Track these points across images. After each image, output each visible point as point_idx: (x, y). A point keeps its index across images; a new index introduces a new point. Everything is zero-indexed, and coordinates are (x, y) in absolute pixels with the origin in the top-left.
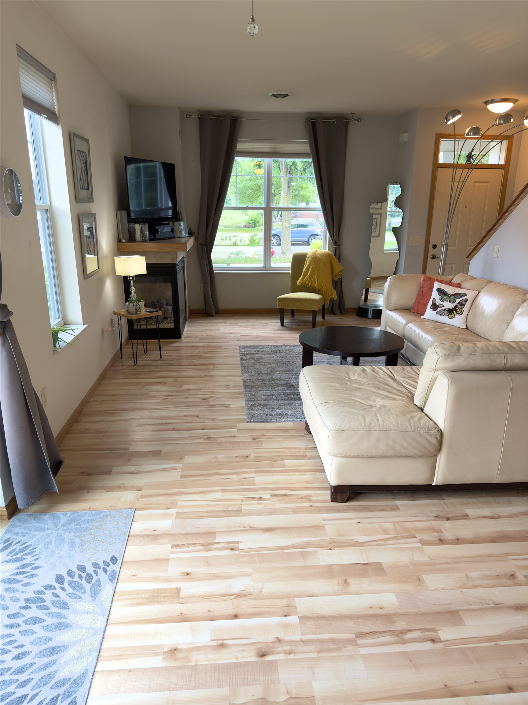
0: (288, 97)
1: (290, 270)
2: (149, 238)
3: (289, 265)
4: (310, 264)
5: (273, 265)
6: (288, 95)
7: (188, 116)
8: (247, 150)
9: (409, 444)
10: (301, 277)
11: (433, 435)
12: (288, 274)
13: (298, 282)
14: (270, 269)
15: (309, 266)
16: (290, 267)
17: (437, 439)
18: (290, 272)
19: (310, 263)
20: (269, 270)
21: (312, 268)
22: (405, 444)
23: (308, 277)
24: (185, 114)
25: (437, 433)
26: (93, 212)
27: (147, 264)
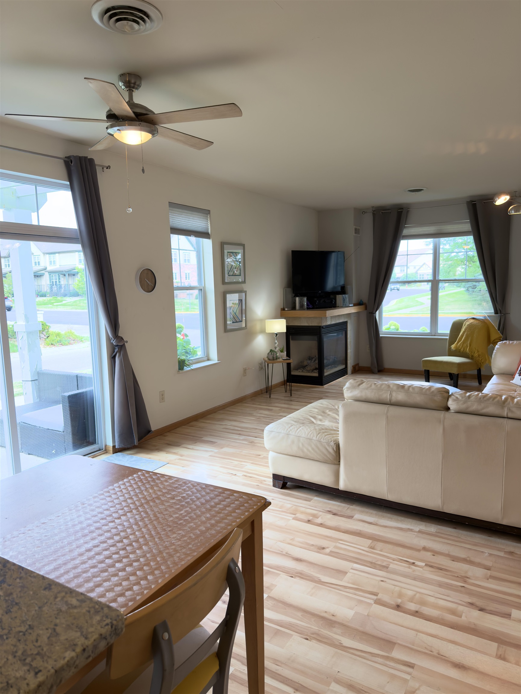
0: (422, 191)
1: (448, 336)
2: (307, 307)
3: (448, 332)
4: (466, 331)
5: (439, 332)
6: (422, 190)
7: (364, 213)
8: (414, 234)
9: (313, 449)
10: (456, 342)
11: (330, 446)
12: (447, 339)
13: (453, 346)
14: (436, 334)
15: (464, 332)
16: (448, 334)
17: (333, 449)
18: (448, 337)
19: (466, 329)
20: (435, 336)
21: (467, 335)
22: (310, 449)
23: (461, 343)
24: (360, 212)
25: (333, 445)
26: (245, 290)
27: (286, 326)
